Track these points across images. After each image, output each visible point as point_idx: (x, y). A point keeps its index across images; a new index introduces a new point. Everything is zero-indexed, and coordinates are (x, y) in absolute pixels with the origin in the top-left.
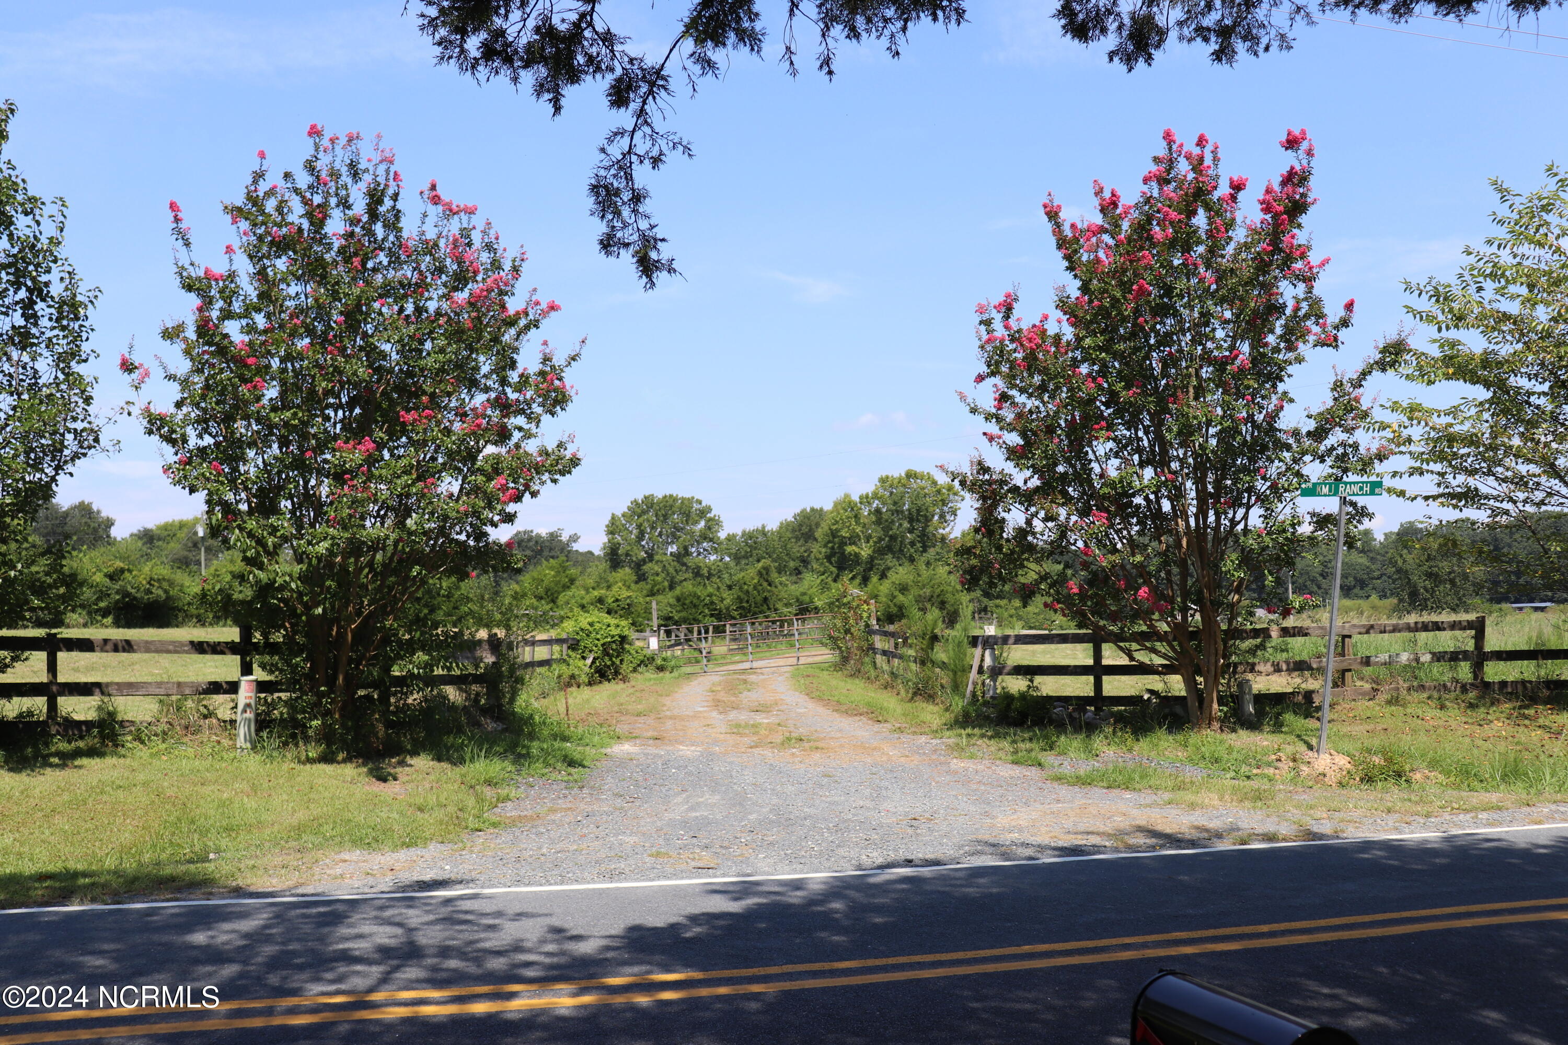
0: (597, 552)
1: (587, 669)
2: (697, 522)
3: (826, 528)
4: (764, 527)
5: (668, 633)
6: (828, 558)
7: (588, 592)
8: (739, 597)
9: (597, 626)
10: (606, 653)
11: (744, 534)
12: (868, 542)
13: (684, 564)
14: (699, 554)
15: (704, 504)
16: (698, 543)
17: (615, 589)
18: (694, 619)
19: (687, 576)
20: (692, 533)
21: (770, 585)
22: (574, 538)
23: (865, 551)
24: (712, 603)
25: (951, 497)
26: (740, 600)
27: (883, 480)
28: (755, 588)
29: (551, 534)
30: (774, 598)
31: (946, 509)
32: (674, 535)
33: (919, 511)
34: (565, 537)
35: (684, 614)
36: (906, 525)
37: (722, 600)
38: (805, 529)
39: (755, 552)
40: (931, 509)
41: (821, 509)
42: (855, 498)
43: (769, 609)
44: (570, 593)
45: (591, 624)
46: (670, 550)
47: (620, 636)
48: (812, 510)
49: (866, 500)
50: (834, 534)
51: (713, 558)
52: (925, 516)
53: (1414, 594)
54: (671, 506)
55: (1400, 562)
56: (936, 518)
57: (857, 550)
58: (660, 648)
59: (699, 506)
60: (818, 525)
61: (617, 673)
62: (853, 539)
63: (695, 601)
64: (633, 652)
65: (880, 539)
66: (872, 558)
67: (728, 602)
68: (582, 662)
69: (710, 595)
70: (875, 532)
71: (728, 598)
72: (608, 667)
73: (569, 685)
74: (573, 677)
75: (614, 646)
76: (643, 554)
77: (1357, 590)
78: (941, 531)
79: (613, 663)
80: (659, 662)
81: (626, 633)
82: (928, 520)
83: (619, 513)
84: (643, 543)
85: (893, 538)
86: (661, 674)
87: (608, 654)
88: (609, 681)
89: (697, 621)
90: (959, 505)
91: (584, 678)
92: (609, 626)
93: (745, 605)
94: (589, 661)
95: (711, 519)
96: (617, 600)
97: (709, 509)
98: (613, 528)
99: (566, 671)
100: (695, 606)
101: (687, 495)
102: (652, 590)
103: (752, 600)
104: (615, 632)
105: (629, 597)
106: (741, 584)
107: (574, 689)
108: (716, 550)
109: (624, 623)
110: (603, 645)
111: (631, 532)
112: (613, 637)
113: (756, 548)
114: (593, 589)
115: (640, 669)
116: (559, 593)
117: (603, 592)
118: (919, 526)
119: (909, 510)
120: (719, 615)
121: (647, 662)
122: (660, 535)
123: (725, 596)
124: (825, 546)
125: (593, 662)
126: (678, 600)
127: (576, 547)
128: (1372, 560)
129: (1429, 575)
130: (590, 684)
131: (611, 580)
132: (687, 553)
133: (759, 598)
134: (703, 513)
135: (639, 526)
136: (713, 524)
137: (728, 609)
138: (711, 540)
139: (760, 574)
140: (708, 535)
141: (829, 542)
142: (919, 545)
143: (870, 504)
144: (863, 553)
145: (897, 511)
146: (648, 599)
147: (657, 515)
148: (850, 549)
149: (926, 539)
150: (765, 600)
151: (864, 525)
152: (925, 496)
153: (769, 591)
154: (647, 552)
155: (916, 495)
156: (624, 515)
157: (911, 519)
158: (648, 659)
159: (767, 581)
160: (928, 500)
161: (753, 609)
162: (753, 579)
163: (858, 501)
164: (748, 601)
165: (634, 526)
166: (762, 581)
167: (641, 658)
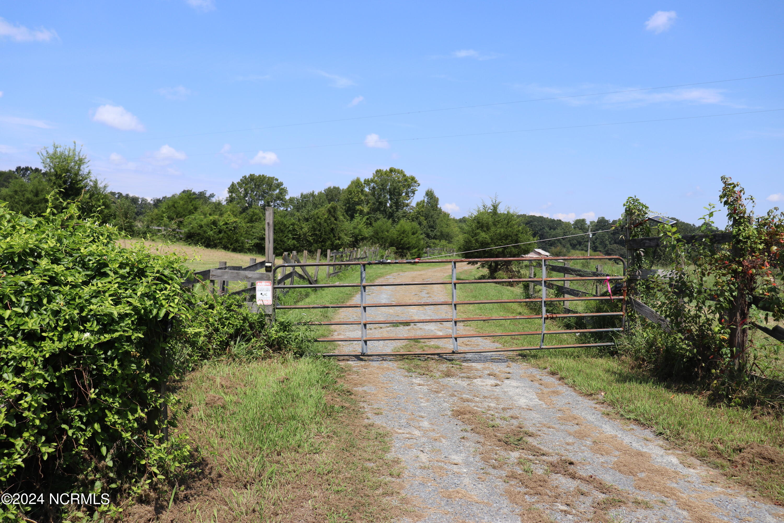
0: (222, 201)
2: (274, 190)
3: (345, 197)
4: (312, 192)
6: (346, 212)
8: (313, 227)
12: (367, 204)
14: (275, 206)
15: (279, 181)
16: (275, 200)
17: (226, 216)
20: (271, 195)
21: (336, 220)
22: (212, 195)
24: (294, 230)
25: (413, 184)
26: (314, 229)
27: (378, 172)
28: (325, 221)
29: (201, 193)
30: (338, 229)
31: (410, 190)
32: (263, 196)
33: (395, 189)
34: (208, 195)
36: (388, 197)
37: (302, 228)
38: (329, 197)
40: (402, 189)
41: (338, 188)
42: (362, 180)
43: (334, 236)
46: (260, 203)
48: (334, 187)
49: (367, 182)
50: (349, 200)
51: (282, 208)
52: (399, 192)
54: (263, 181)
56: (404, 194)
57: (362, 209)
59: (276, 182)
60: (337, 195)
62: (360, 202)
65: (374, 204)
66: (369, 213)
67: (305, 229)
69: (293, 224)
70: (372, 200)
77: (578, 246)
78: (406, 202)
82: (400, 194)
83: (235, 182)
84: (247, 199)
85: (381, 203)
90: (417, 188)
93: (317, 232)
95: (282, 189)
96: (226, 224)
97: (282, 184)
98: (232, 189)
100: (282, 231)
101: (271, 176)
102: (252, 218)
103: (323, 229)
105: (235, 222)
106: (315, 218)
108: (283, 205)
111: (241, 193)
114: (210, 215)
115: (237, 346)
118: (395, 198)
119: (389, 189)
121: (250, 330)
122: (256, 195)
123: (303, 226)
124: (345, 205)
131: (224, 210)
132: (269, 205)
133: (328, 229)
134: (279, 185)
135: (245, 190)
136: (283, 191)
137: (305, 234)
138: (282, 200)
139: (329, 211)
140: (280, 197)
141: (347, 203)
142: (394, 207)
143: (369, 185)
144: (365, 210)
145: (383, 189)
146: (248, 225)
147: (255, 185)
148: (358, 207)
149: (398, 205)
150: (332, 229)
151: (366, 195)
152: (399, 182)
153: (335, 224)
154: (248, 204)
155: (394, 181)
156: (238, 183)
157: (391, 193)
158: (251, 326)
159: (334, 217)
160: (400, 184)
161: (323, 236)
162: (324, 215)
163: (363, 182)
164: (319, 230)
165: (243, 189)
166: (330, 216)
167: (238, 323)
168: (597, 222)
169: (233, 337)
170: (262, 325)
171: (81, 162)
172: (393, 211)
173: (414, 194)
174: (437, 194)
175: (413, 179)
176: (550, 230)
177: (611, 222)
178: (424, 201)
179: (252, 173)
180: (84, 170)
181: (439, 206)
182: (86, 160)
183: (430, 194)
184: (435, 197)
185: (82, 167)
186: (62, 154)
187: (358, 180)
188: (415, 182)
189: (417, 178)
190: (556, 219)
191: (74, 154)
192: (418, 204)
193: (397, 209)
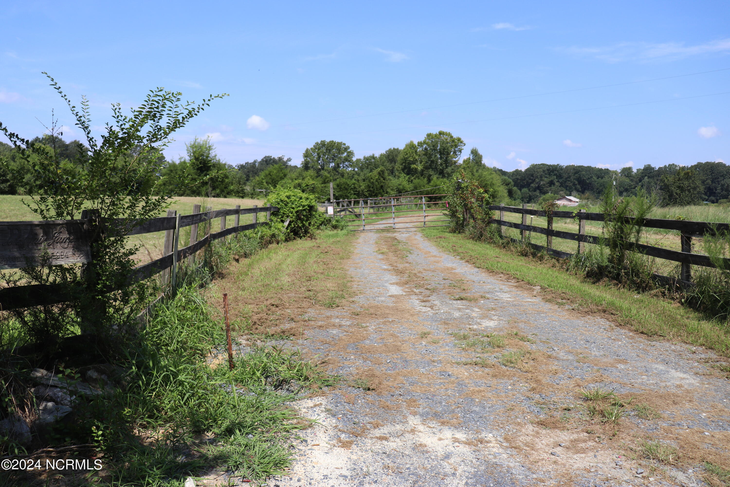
0: (299, 166)
1: (284, 230)
2: (343, 153)
3: (402, 157)
4: (373, 155)
5: (338, 204)
6: (403, 170)
7: (293, 181)
8: (368, 185)
9: (293, 198)
10: (298, 218)
11: (365, 158)
12: (421, 163)
13: (337, 172)
14: (344, 167)
15: (346, 145)
16: (344, 162)
17: (306, 180)
18: (346, 196)
19: (338, 177)
20: (340, 158)
21: (384, 179)
22: (289, 160)
23: (420, 167)
24: (355, 188)
25: (459, 144)
27: (429, 135)
28: (377, 181)
29: (279, 158)
30: (386, 186)
31: (457, 149)
32: (333, 159)
33: (444, 149)
34: (285, 159)
35: (340, 193)
36: (439, 156)
37: (360, 186)
38: (391, 157)
39: (369, 166)
40: (450, 149)
41: (398, 149)
42: (416, 143)
43: (383, 191)
44: (284, 181)
45: (288, 197)
46: (331, 165)
47: (309, 206)
48: (394, 149)
49: (420, 144)
50: (405, 160)
51: (350, 169)
52: (447, 152)
53: (671, 196)
54: (333, 146)
55: (666, 181)
56: (452, 153)
57: (416, 167)
58: (335, 212)
59: (344, 146)
60: (396, 156)
61: (306, 232)
62: (415, 162)
63: (346, 187)
64: (317, 216)
65: (427, 162)
66: (422, 171)
67: (363, 187)
68: (281, 224)
70: (425, 159)
71: (363, 186)
72: (300, 228)
73: (270, 242)
74: (273, 236)
75: (305, 213)
76: (320, 167)
78: (454, 159)
79: (304, 225)
80: (334, 223)
81: (314, 204)
82: (448, 154)
83: (309, 148)
84: (319, 162)
85: (432, 162)
86: (335, 231)
87: (300, 219)
88: (301, 238)
89: (348, 197)
90: (463, 148)
91: (282, 237)
92: (301, 198)
93: (371, 189)
94: (286, 224)
95: (350, 152)
96: (307, 185)
97: (348, 148)
98: (307, 155)
99: (267, 232)
101: (340, 141)
102: (325, 181)
103: (375, 187)
104: (305, 203)
105: (313, 184)
106: (370, 179)
107: (274, 245)
108: (351, 166)
109: (312, 197)
110: (297, 212)
111: (314, 157)
112: (304, 206)
113: (370, 165)
114: (296, 179)
115: (322, 227)
116: (278, 181)
117: (300, 181)
118: (444, 157)
119: (440, 149)
120: (359, 194)
121: (327, 222)
122: (327, 158)
123: (361, 184)
124: (402, 164)
125: (289, 225)
126: (338, 186)
127: (290, 163)
128: (632, 180)
129: (679, 187)
130: (286, 240)
131: (305, 175)
132: (339, 167)
133: (378, 186)
134: (346, 149)
135: (318, 154)
136: (350, 154)
137: (362, 191)
138: (349, 161)
139: (379, 173)
140: (348, 159)
141: (403, 163)
142: (444, 165)
143: (422, 146)
144: (419, 168)
145: (434, 150)
146: (323, 185)
147: (327, 149)
148: (413, 166)
149: (447, 162)
150: (382, 187)
151: (419, 155)
152: (447, 143)
153: (384, 183)
154: (321, 166)
155: (443, 142)
156: (311, 149)
157: (441, 153)
158: (327, 221)
159: (383, 177)
160: (449, 145)
161: (376, 191)
162: (376, 176)
163: (417, 144)
164: (373, 188)
165: (316, 154)
166: (380, 177)
167: (322, 220)
168: (643, 170)
169: (321, 225)
170: (330, 221)
171: (210, 148)
172: (443, 167)
173: (461, 152)
174: (480, 152)
175: (459, 140)
176: (598, 178)
177: (657, 169)
178: (469, 159)
179: (323, 140)
180: (212, 153)
181: (483, 162)
182: (214, 147)
183: (474, 152)
184: (479, 154)
185: (211, 152)
186: (199, 143)
187: (412, 142)
188: (461, 142)
189: (463, 139)
190: (603, 168)
191: (206, 144)
192: (464, 161)
193: (447, 167)
